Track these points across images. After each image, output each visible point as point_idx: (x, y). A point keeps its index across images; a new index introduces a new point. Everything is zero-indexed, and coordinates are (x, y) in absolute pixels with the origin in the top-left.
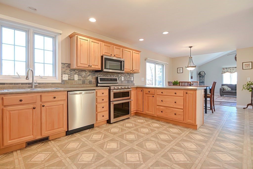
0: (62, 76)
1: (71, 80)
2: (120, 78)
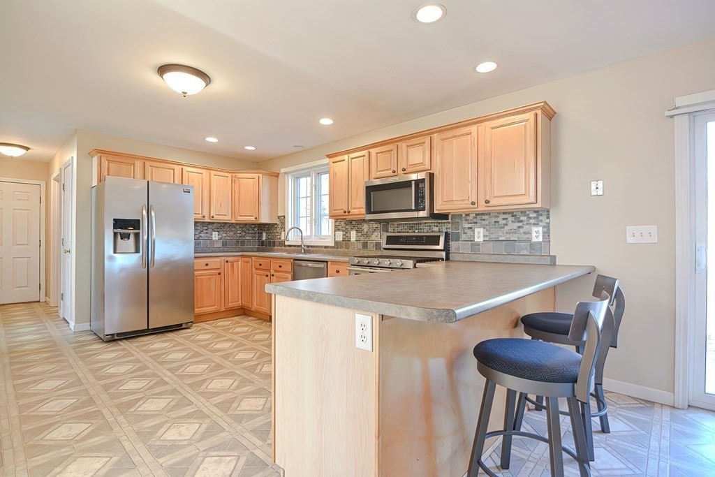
0: (335, 235)
1: (346, 240)
2: (469, 232)
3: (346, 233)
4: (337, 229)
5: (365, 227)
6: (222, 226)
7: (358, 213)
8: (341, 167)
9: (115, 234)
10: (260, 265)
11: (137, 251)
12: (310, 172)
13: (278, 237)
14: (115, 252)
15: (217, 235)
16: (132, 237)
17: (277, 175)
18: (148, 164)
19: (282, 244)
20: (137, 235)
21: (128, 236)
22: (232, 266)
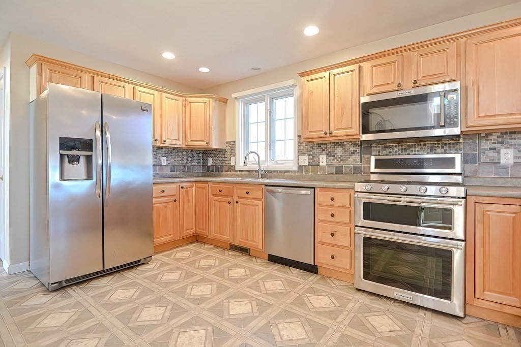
0: (298, 160)
1: (314, 165)
2: (492, 154)
3: (313, 157)
4: (300, 153)
5: (339, 151)
6: (171, 151)
7: (344, 134)
8: (318, 85)
9: (62, 156)
10: (220, 191)
11: (89, 177)
12: (264, 97)
13: (228, 162)
14: (62, 179)
15: (165, 161)
16: (82, 160)
17: (225, 101)
18: (97, 78)
19: (232, 169)
20: (89, 159)
21: (77, 159)
22: (187, 192)
